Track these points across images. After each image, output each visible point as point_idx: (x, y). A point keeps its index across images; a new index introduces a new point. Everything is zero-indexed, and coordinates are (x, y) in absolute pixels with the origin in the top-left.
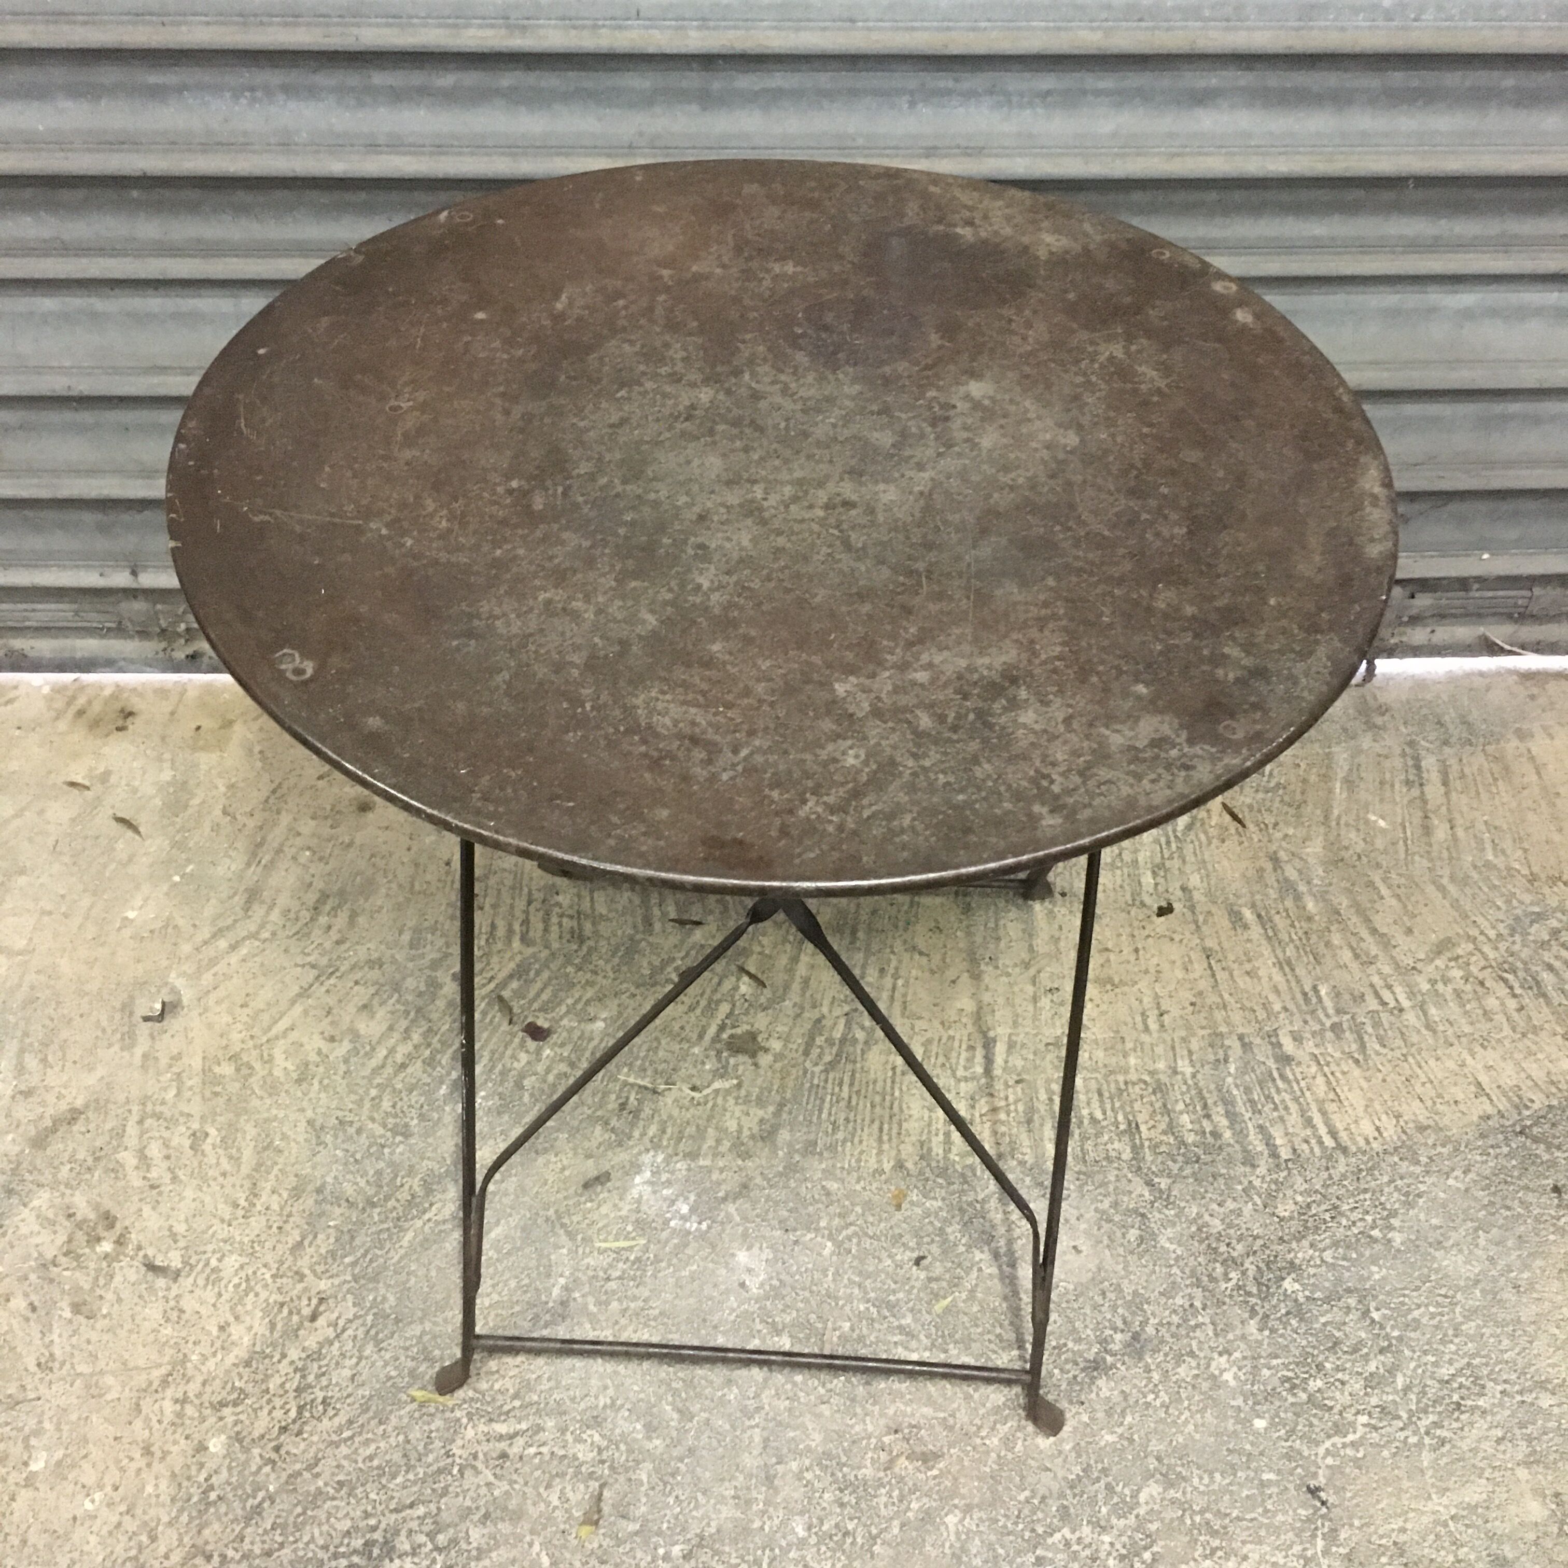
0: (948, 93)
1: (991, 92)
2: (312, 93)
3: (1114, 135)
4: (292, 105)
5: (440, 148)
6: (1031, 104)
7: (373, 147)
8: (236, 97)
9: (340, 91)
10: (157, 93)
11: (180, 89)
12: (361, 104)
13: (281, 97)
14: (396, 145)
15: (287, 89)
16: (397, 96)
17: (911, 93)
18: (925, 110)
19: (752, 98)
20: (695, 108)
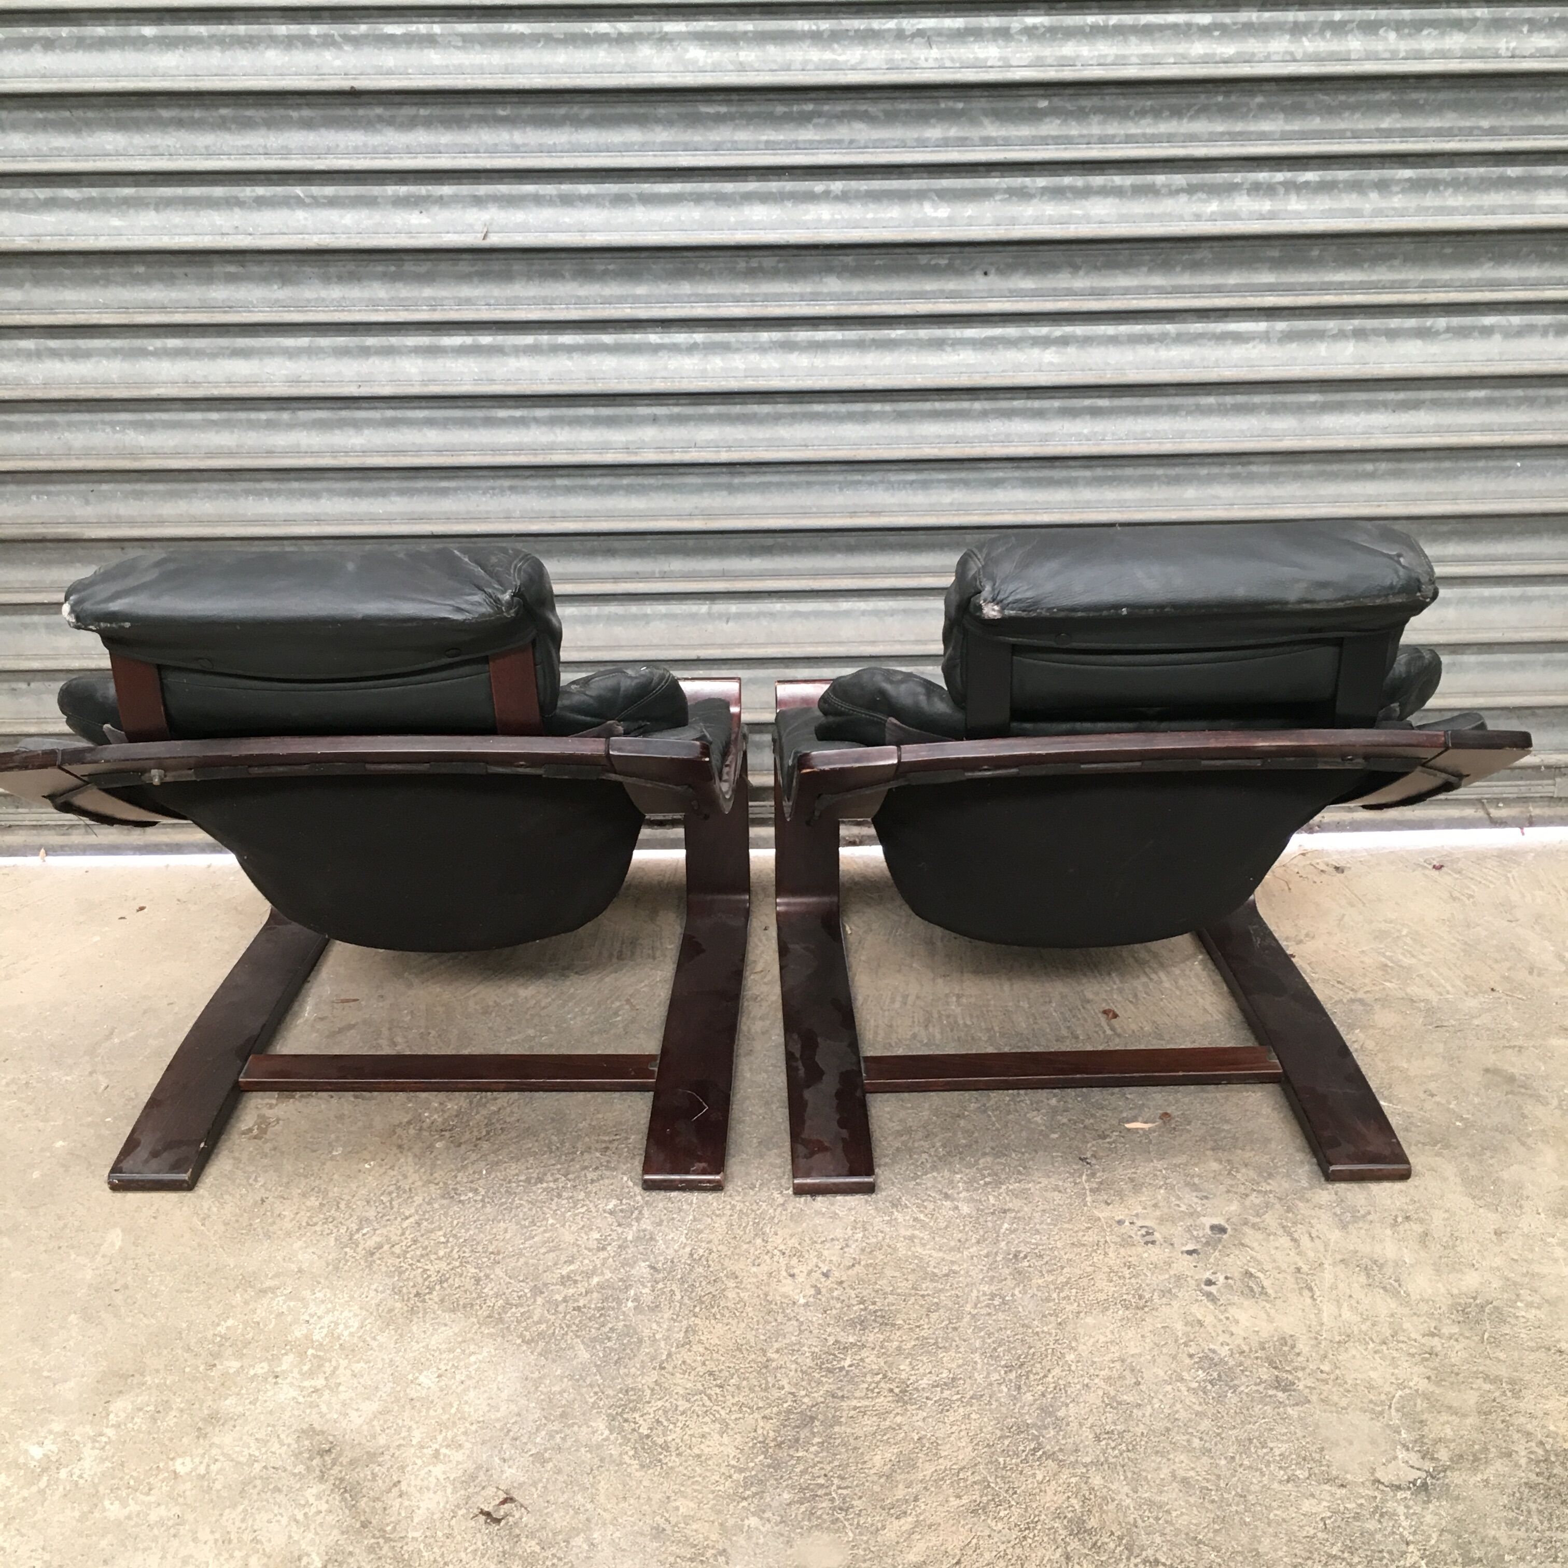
0: (859, 482)
1: (882, 482)
2: (525, 491)
3: (951, 504)
4: (514, 497)
5: (589, 517)
6: (904, 488)
7: (553, 517)
8: (484, 493)
9: (539, 489)
10: (444, 492)
11: (456, 490)
12: (549, 495)
13: (508, 493)
14: (565, 517)
15: (512, 489)
16: (568, 490)
17: (840, 483)
18: (849, 493)
19: (754, 488)
20: (725, 493)
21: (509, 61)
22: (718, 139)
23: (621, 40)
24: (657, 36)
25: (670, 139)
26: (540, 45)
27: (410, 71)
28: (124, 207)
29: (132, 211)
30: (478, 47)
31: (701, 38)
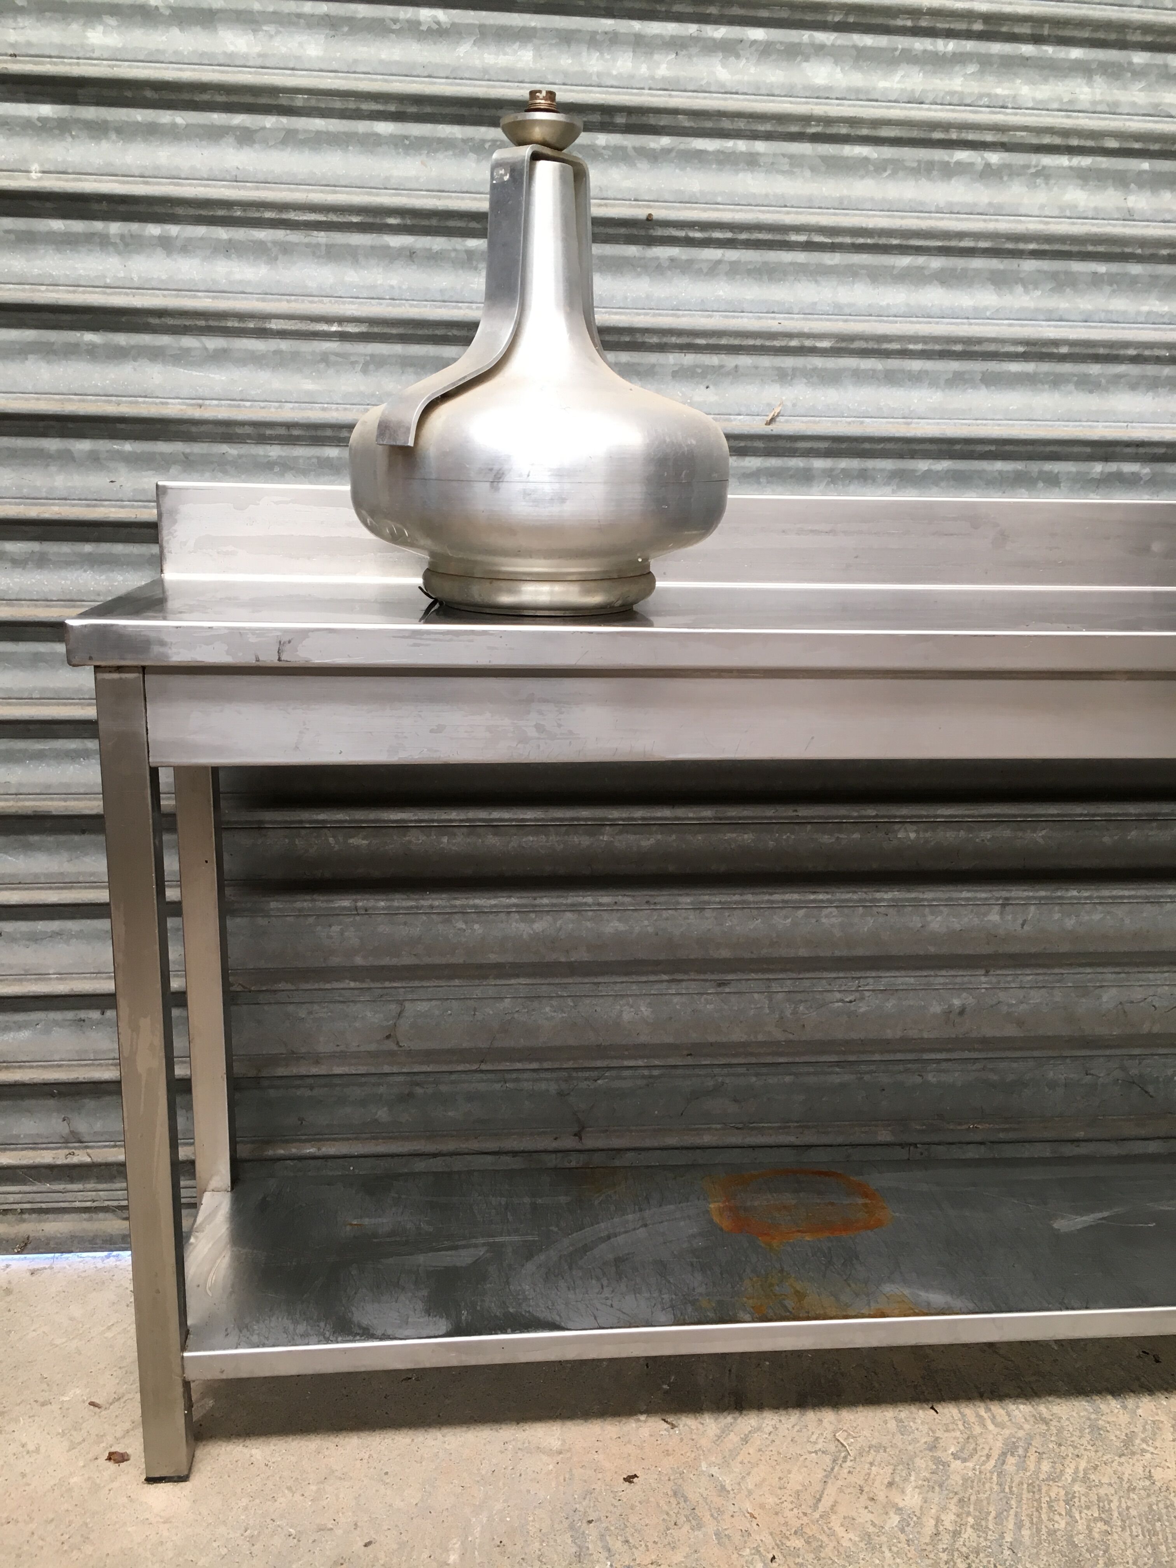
21: (845, 192)
22: (1089, 307)
23: (989, 173)
24: (1033, 170)
25: (1032, 305)
26: (886, 174)
27: (719, 199)
28: (322, 366)
29: (331, 371)
30: (808, 173)
31: (1083, 176)
